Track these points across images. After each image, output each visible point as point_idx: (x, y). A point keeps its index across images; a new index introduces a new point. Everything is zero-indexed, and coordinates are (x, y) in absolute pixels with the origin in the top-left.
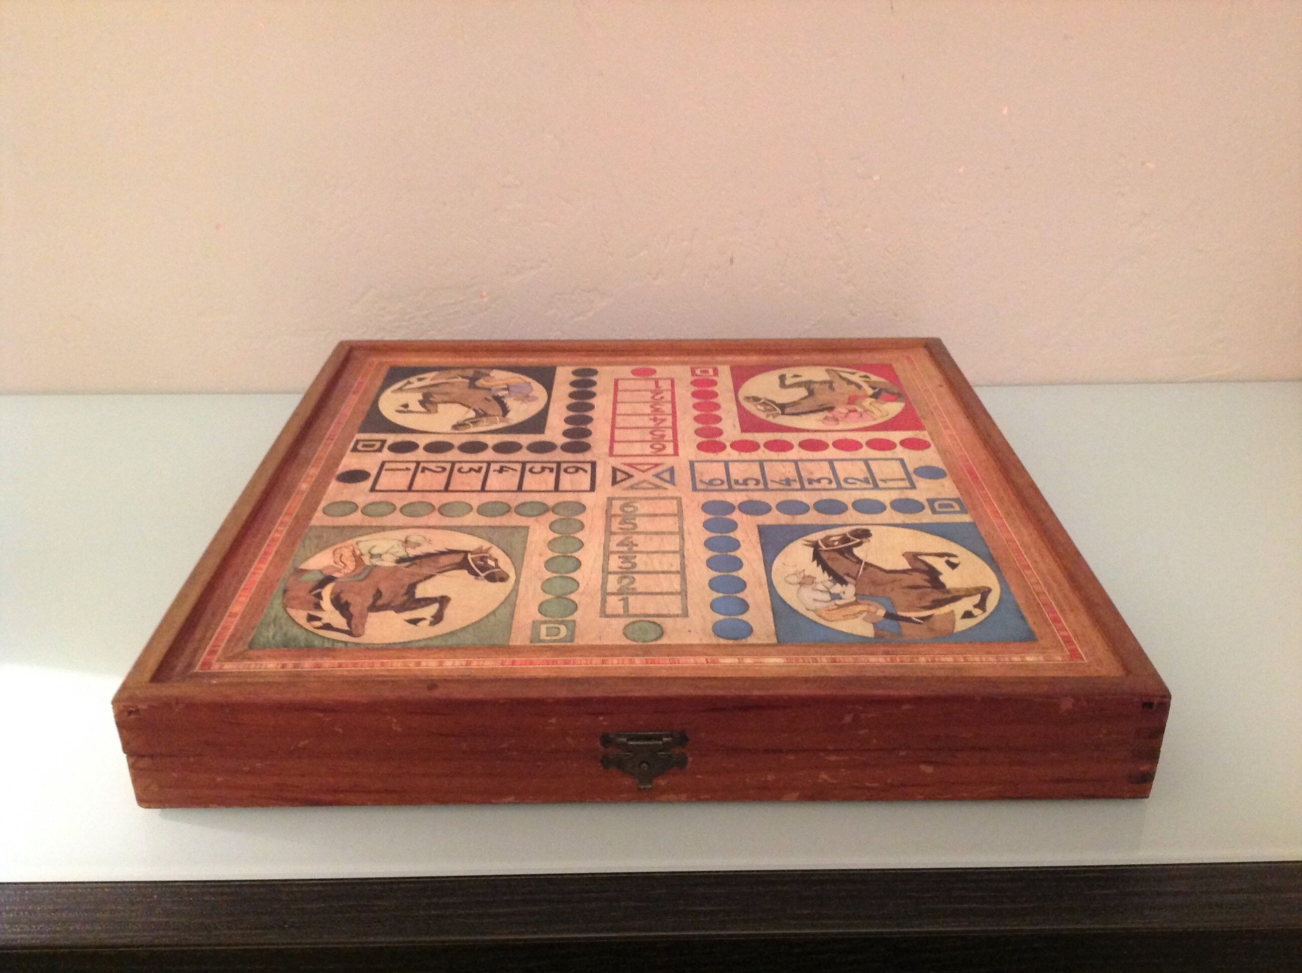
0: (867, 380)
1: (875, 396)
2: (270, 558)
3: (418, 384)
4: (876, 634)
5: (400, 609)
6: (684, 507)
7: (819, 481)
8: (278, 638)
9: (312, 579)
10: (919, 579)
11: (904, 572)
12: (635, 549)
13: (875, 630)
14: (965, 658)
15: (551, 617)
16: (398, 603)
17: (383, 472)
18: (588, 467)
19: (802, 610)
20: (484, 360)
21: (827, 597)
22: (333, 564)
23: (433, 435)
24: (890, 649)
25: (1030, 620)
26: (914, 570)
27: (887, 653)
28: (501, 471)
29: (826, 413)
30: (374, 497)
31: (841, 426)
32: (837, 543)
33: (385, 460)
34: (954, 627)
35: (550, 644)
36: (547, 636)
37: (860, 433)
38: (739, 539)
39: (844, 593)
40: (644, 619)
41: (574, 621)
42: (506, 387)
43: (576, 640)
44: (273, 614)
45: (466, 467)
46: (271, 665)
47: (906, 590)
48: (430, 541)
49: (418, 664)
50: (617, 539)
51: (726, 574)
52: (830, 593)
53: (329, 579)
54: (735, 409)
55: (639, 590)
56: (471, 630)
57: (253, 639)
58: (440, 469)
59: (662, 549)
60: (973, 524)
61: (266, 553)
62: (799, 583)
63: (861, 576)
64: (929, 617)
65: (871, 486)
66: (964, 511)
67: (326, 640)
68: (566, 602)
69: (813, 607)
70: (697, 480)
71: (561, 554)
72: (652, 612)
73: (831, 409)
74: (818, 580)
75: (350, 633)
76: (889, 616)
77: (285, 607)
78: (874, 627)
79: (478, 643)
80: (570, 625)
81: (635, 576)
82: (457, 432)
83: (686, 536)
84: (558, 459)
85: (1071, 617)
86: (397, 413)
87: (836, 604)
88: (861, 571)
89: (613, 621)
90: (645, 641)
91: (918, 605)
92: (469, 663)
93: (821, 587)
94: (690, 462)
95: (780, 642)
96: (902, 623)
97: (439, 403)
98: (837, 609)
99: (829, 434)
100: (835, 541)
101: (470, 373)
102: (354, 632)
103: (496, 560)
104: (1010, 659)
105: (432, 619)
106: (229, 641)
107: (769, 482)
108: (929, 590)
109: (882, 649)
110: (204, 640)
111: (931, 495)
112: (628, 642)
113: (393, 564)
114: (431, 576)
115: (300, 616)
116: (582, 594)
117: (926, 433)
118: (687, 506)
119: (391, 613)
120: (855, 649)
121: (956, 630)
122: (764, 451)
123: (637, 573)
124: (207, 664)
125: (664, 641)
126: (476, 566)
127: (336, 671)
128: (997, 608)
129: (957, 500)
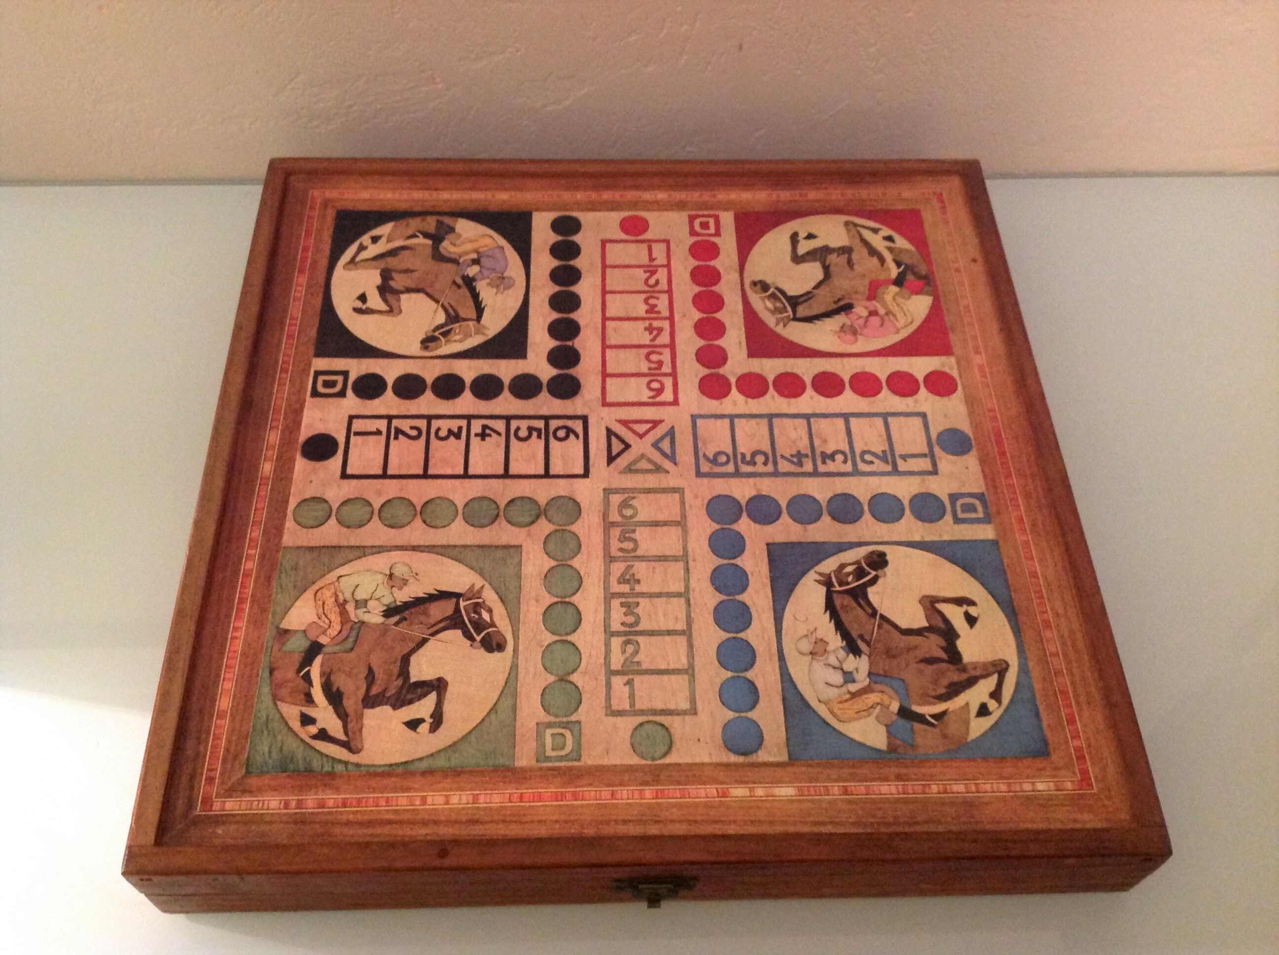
0: (891, 245)
1: (899, 282)
2: (247, 607)
3: (373, 250)
4: (889, 744)
5: (399, 702)
6: (687, 508)
7: (832, 457)
8: (275, 755)
9: (297, 645)
10: (933, 645)
11: (919, 632)
12: (638, 588)
13: (888, 738)
14: (977, 785)
15: (556, 716)
16: (393, 692)
17: (353, 439)
18: (578, 426)
19: (814, 703)
20: (445, 195)
21: (838, 678)
22: (316, 620)
23: (400, 362)
24: (904, 771)
25: (1046, 720)
26: (930, 629)
27: (899, 778)
28: (483, 436)
29: (840, 319)
30: (350, 488)
31: (862, 345)
32: (850, 579)
33: (353, 413)
34: (967, 734)
35: (557, 764)
36: (553, 749)
37: (877, 360)
38: (747, 570)
39: (857, 669)
40: (651, 718)
41: (579, 722)
42: (475, 256)
43: (583, 759)
44: (264, 714)
45: (445, 425)
46: (273, 803)
47: (922, 666)
48: (417, 574)
49: (424, 800)
50: (618, 568)
51: (735, 635)
52: (844, 672)
53: (315, 649)
54: (740, 307)
55: (645, 666)
56: (473, 738)
57: (248, 759)
58: (414, 433)
59: (666, 590)
60: (995, 543)
61: (241, 601)
62: (811, 653)
63: (875, 640)
64: (944, 714)
65: (889, 468)
66: (987, 519)
67: (325, 759)
68: (568, 686)
69: (824, 697)
70: (701, 454)
71: (559, 600)
72: (659, 705)
73: (847, 308)
74: (830, 648)
75: (346, 745)
76: (905, 713)
77: (275, 698)
78: (888, 732)
79: (482, 763)
80: (576, 729)
81: (640, 639)
82: (427, 354)
83: (691, 563)
84: (545, 412)
85: (1086, 714)
86: (355, 314)
87: (849, 692)
88: (875, 631)
89: (619, 720)
90: (653, 759)
91: (934, 694)
92: (476, 799)
93: (833, 660)
94: (692, 416)
95: (793, 759)
96: (917, 726)
97: (402, 292)
98: (851, 699)
99: (846, 360)
100: (848, 574)
101: (430, 224)
102: (352, 744)
103: (490, 611)
104: (1021, 788)
105: (432, 720)
106: (225, 761)
107: (779, 459)
108: (944, 665)
109: (894, 770)
110: (198, 757)
111: (955, 488)
112: (636, 760)
113: (380, 620)
114: (424, 641)
115: (292, 712)
116: (585, 673)
117: (952, 360)
118: (691, 507)
119: (387, 709)
120: (865, 771)
121: (969, 740)
122: (773, 397)
123: (642, 633)
124: (207, 801)
125: (673, 758)
126: (470, 621)
127: (341, 813)
128: (1012, 701)
129: (980, 497)
